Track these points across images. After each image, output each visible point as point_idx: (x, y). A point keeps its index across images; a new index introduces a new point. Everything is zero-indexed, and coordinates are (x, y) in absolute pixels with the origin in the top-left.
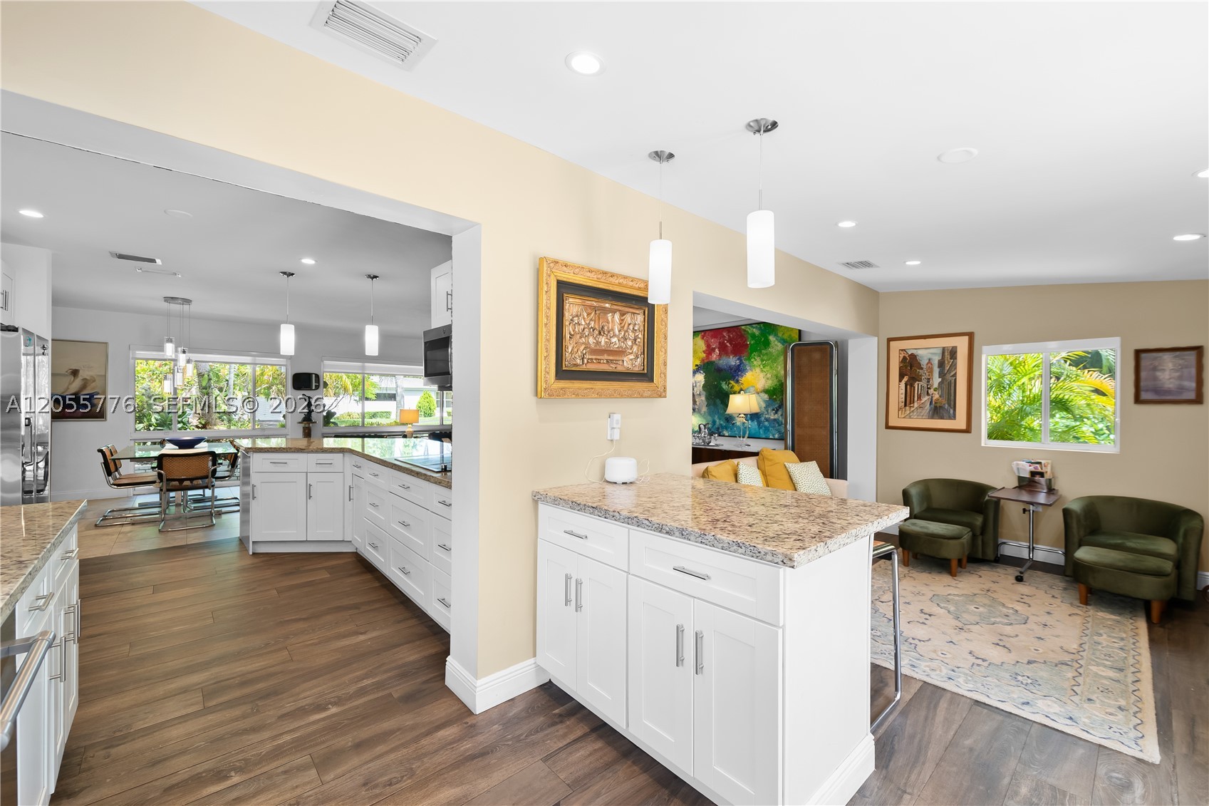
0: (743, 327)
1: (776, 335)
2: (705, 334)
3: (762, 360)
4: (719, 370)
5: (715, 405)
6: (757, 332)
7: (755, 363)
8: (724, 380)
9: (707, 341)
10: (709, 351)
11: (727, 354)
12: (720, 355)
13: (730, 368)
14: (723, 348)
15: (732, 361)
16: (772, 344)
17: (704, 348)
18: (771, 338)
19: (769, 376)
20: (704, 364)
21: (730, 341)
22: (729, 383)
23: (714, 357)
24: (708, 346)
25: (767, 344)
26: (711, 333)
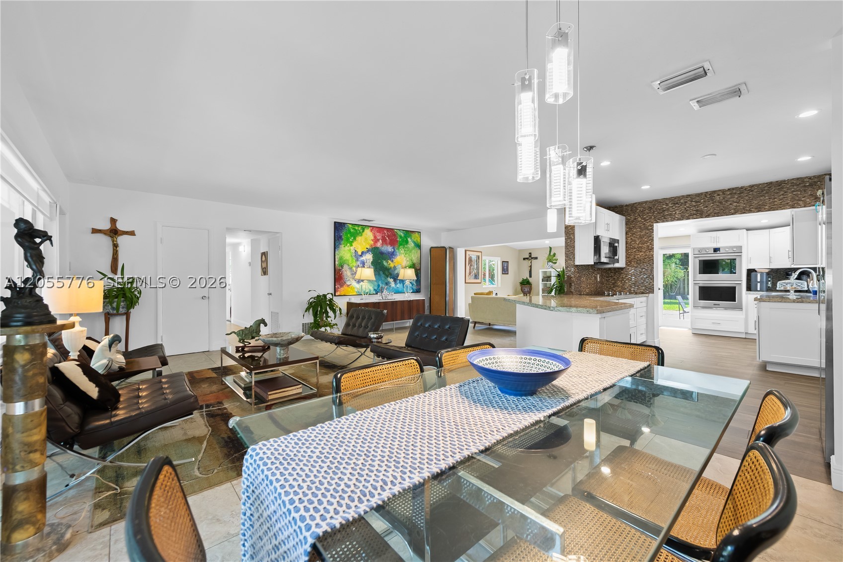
0: (396, 230)
1: (411, 238)
2: (373, 228)
3: (405, 251)
4: (382, 253)
5: (379, 274)
6: (403, 235)
7: (401, 251)
8: (385, 260)
9: (374, 234)
10: (376, 240)
11: (386, 244)
12: (382, 244)
13: (389, 253)
14: (384, 240)
15: (389, 249)
16: (409, 243)
17: (372, 238)
18: (409, 239)
19: (408, 259)
20: (372, 248)
21: (388, 236)
22: (388, 262)
23: (379, 244)
24: (375, 237)
25: (407, 242)
26: (377, 229)
